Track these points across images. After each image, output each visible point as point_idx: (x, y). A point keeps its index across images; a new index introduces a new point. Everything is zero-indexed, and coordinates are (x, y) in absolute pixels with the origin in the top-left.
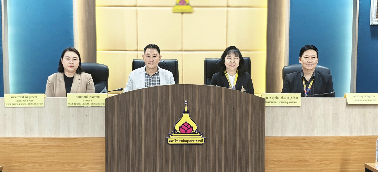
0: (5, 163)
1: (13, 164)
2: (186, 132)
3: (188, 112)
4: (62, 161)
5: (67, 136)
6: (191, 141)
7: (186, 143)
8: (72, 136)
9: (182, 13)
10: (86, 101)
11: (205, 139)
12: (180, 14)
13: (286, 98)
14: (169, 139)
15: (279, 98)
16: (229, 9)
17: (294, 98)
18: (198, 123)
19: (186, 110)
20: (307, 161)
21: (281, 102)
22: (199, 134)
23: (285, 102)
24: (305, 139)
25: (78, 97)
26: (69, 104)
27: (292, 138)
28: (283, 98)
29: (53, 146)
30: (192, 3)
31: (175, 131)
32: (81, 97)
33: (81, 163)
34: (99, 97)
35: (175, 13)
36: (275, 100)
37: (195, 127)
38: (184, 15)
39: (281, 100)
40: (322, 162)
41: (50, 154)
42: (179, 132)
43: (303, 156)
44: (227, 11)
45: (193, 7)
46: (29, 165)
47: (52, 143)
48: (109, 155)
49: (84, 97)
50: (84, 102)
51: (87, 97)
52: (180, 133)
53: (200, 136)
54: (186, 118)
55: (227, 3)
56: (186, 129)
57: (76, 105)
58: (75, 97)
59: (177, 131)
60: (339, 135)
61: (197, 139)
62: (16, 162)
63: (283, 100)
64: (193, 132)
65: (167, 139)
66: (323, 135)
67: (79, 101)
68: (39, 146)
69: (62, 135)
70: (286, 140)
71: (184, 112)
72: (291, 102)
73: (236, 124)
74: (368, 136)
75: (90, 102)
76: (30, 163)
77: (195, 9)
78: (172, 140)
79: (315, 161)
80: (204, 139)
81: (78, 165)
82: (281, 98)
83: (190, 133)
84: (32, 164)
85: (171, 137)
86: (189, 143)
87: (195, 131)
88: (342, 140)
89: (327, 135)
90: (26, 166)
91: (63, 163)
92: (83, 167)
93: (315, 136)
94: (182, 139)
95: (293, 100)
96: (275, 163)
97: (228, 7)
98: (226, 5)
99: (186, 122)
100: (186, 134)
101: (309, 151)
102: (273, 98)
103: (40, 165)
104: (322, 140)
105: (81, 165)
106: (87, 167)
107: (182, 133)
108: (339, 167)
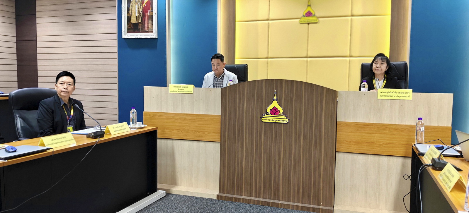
0: (161, 129)
1: (165, 130)
2: (275, 114)
3: (277, 100)
4: (195, 130)
5: (198, 113)
6: (278, 121)
7: (274, 122)
8: (201, 113)
9: (308, 24)
10: (180, 89)
11: (289, 119)
12: (307, 25)
13: (399, 93)
14: (262, 118)
15: (393, 93)
16: (353, 18)
17: (406, 93)
18: (284, 108)
19: (275, 98)
20: (374, 143)
21: (395, 96)
22: (284, 116)
23: (398, 96)
24: (373, 125)
25: (176, 87)
26: (170, 91)
27: (361, 124)
28: (395, 93)
29: (190, 119)
30: (317, 15)
31: (267, 113)
32: (178, 87)
33: (206, 132)
34: (188, 87)
35: (301, 24)
36: (389, 94)
37: (281, 111)
38: (310, 25)
39: (394, 94)
40: (388, 145)
41: (188, 125)
42: (270, 113)
43: (370, 139)
44: (351, 19)
45: (318, 18)
46: (175, 131)
47: (189, 117)
48: (223, 126)
49: (179, 87)
50: (179, 90)
51: (181, 87)
52: (270, 115)
53: (285, 117)
54: (275, 104)
55: (352, 13)
56: (275, 111)
57: (175, 92)
58: (174, 87)
59: (268, 113)
60: (405, 124)
61: (283, 120)
62: (167, 129)
63: (396, 95)
64: (280, 114)
65: (261, 118)
66: (390, 123)
67: (176, 89)
68: (181, 119)
69: (195, 113)
70: (356, 125)
71: (274, 100)
72: (402, 96)
73: (313, 109)
74: (433, 126)
75: (183, 91)
76: (176, 130)
77: (320, 19)
78: (264, 119)
79: (381, 143)
80: (287, 120)
81: (204, 133)
82: (394, 93)
83: (278, 115)
84: (177, 131)
85: (264, 117)
86: (277, 122)
87: (281, 114)
88: (406, 128)
89: (393, 123)
90: (173, 131)
91: (195, 131)
92: (207, 135)
93: (383, 123)
94: (272, 119)
95: (404, 95)
96: (347, 142)
97: (352, 16)
98: (350, 14)
99: (275, 106)
100: (275, 115)
101: (377, 135)
102: (387, 93)
103: (181, 132)
104: (387, 126)
105: (206, 133)
106: (211, 134)
107: (272, 115)
108: (404, 151)
